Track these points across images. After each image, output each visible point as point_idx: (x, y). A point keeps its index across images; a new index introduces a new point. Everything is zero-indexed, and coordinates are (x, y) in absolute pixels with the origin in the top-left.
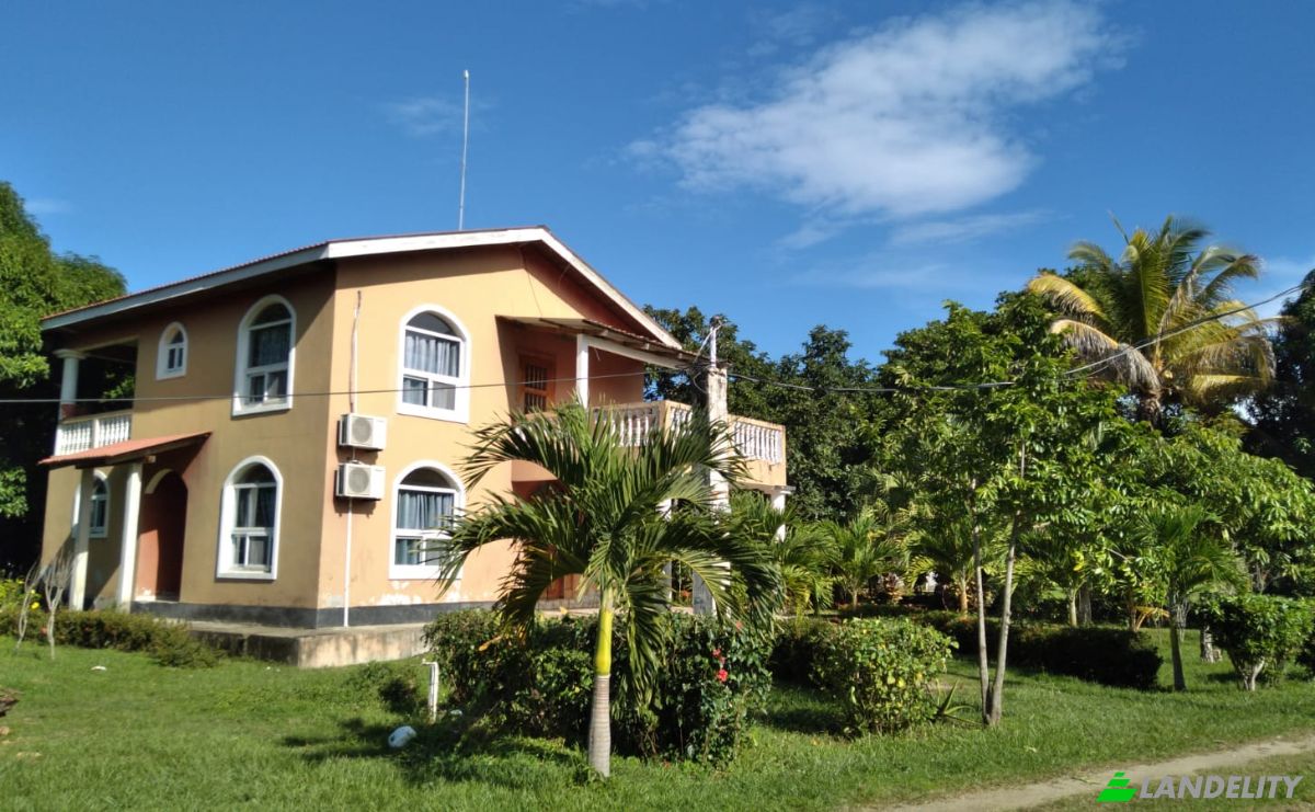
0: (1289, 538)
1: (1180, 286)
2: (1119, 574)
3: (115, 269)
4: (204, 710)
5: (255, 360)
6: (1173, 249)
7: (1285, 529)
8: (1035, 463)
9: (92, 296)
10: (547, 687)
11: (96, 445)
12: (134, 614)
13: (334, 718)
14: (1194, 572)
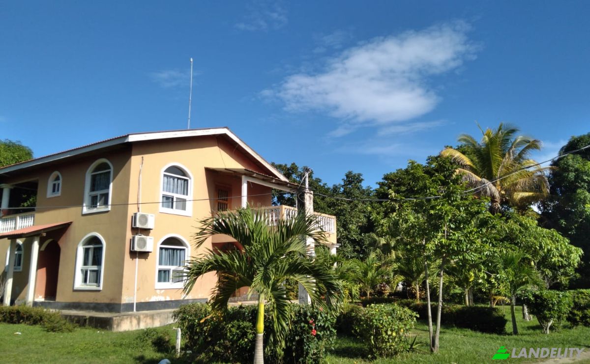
0: (561, 265)
1: (507, 154)
2: (489, 282)
3: (28, 147)
4: (69, 353)
5: (93, 189)
6: (504, 137)
7: (558, 261)
8: (451, 232)
9: (17, 159)
10: (232, 339)
11: (18, 228)
12: (34, 307)
13: (131, 355)
14: (520, 281)
